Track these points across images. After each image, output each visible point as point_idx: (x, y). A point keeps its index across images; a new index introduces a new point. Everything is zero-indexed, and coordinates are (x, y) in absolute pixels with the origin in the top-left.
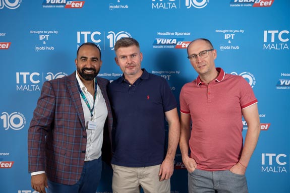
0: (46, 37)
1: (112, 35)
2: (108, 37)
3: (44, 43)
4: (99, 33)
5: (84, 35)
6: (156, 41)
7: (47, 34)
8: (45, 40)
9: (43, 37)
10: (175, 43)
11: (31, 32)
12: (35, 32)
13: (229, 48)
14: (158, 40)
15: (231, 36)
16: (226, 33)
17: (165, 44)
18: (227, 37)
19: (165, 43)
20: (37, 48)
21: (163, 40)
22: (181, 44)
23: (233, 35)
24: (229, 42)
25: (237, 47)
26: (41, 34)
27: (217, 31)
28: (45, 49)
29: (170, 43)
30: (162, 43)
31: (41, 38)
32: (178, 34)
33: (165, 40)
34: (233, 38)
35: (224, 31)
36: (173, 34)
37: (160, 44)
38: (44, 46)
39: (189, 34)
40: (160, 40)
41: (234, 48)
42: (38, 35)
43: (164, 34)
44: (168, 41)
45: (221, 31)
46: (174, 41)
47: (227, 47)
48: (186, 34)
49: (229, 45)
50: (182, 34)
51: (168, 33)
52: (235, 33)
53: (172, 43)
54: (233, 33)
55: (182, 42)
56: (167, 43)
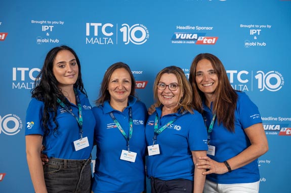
0: (50, 28)
1: (125, 28)
2: (121, 30)
3: (48, 34)
4: (111, 26)
5: (94, 26)
6: (175, 35)
7: (51, 25)
8: (48, 31)
9: (46, 28)
10: (196, 38)
11: (33, 22)
12: (37, 22)
13: (255, 44)
14: (177, 35)
15: (257, 31)
16: (252, 28)
17: (185, 40)
18: (252, 32)
19: (184, 38)
20: (39, 40)
21: (183, 35)
22: (202, 40)
23: (259, 30)
24: (255, 38)
25: (264, 44)
26: (44, 24)
27: (242, 26)
28: (48, 41)
29: (190, 38)
30: (182, 38)
31: (44, 28)
32: (199, 28)
33: (185, 35)
34: (259, 34)
35: (250, 26)
36: (193, 28)
37: (180, 39)
38: (47, 38)
39: (211, 28)
40: (180, 35)
41: (260, 44)
42: (40, 26)
43: (184, 28)
44: (189, 36)
45: (246, 26)
46: (195, 36)
47: (253, 44)
48: (208, 28)
49: (255, 41)
50: (204, 28)
51: (188, 28)
52: (262, 28)
53: (192, 38)
54: (259, 28)
55: (203, 37)
56: (187, 38)
